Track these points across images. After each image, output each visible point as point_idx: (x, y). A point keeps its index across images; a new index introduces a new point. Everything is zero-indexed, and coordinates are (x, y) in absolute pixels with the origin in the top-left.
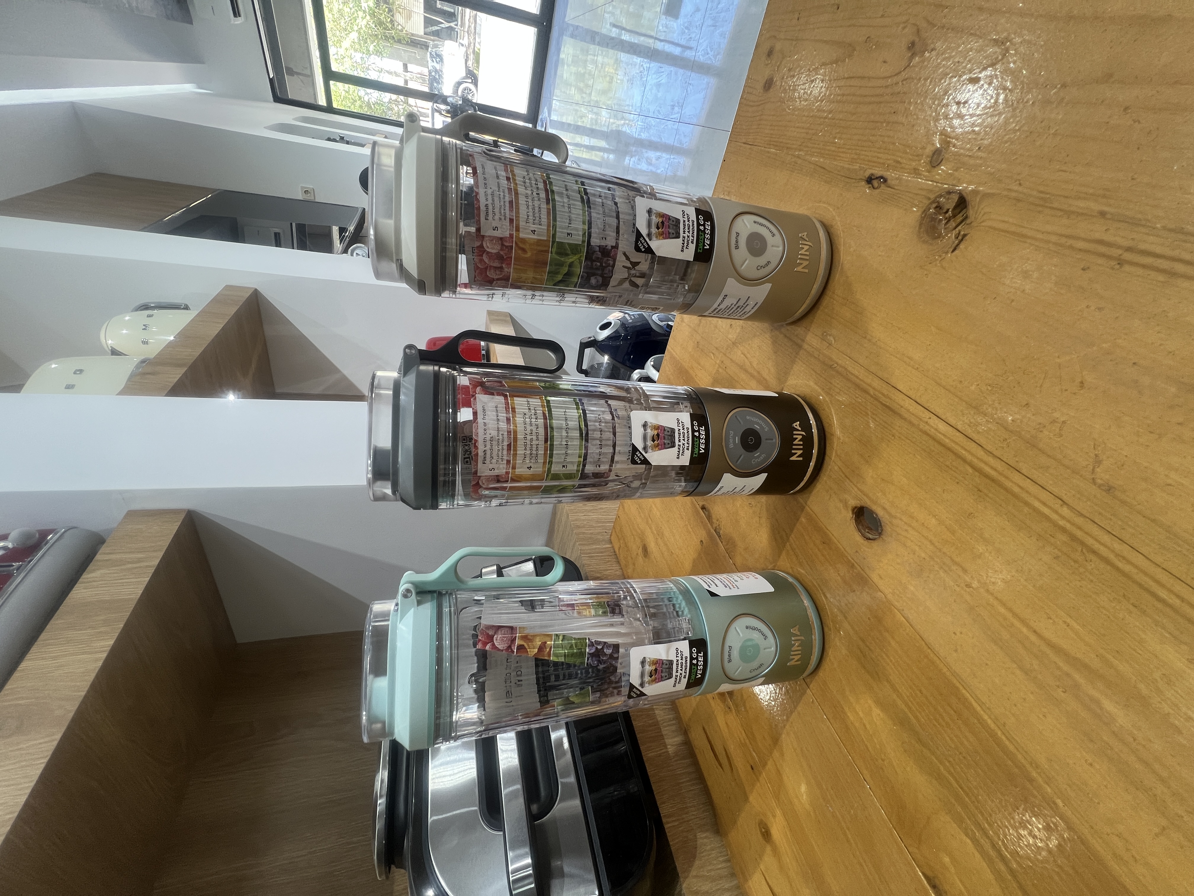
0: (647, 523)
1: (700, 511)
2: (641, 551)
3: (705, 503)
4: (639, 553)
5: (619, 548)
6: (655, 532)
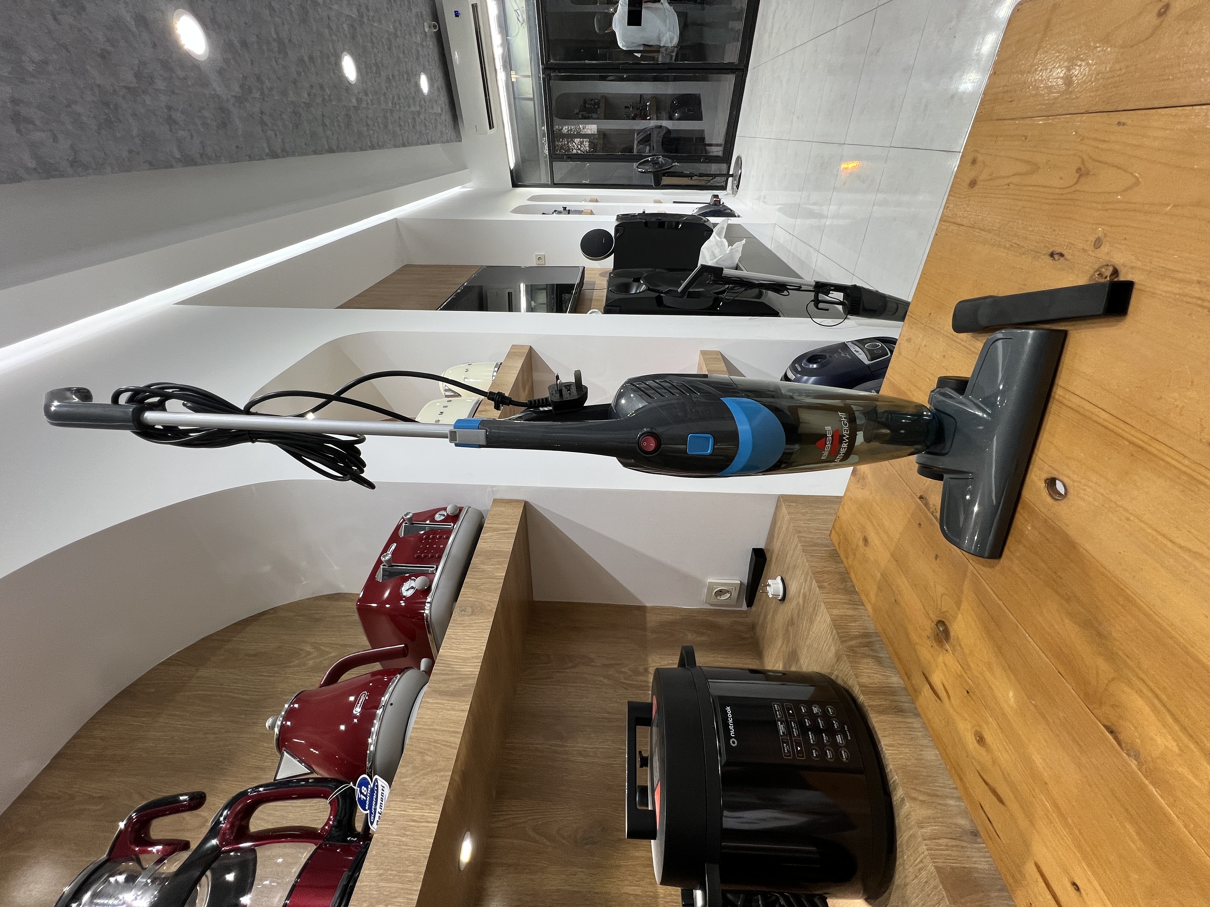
0: (869, 518)
1: (918, 500)
2: (861, 543)
3: (923, 494)
4: (859, 544)
5: (839, 544)
6: (876, 524)
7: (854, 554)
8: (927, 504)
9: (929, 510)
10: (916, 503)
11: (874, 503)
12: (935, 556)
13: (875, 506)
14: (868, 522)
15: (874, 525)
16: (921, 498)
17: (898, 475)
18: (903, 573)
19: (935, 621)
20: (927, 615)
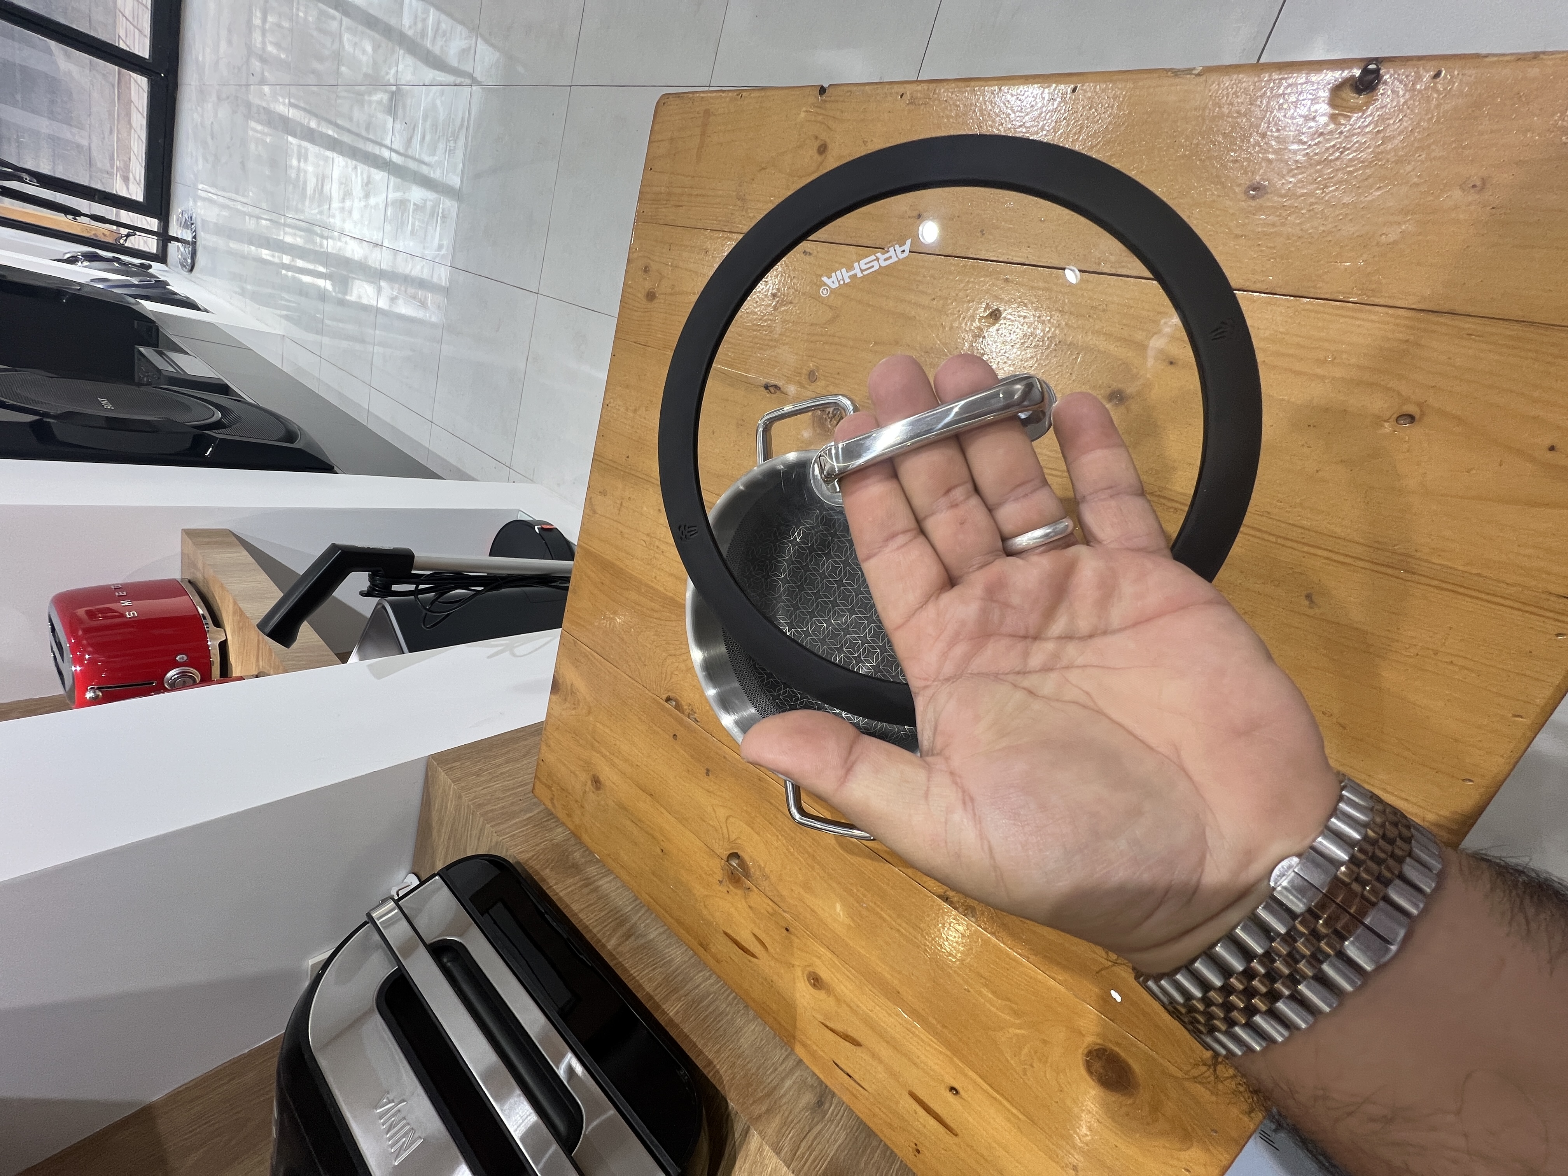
0: (592, 747)
1: (666, 704)
2: (589, 786)
3: (670, 694)
4: (587, 790)
5: (552, 799)
6: (608, 754)
8: (678, 707)
9: (683, 713)
10: (663, 709)
11: (598, 725)
12: (705, 771)
13: (601, 727)
14: (595, 753)
15: (604, 756)
16: (668, 699)
17: (627, 677)
18: (665, 809)
19: (725, 858)
20: (712, 853)
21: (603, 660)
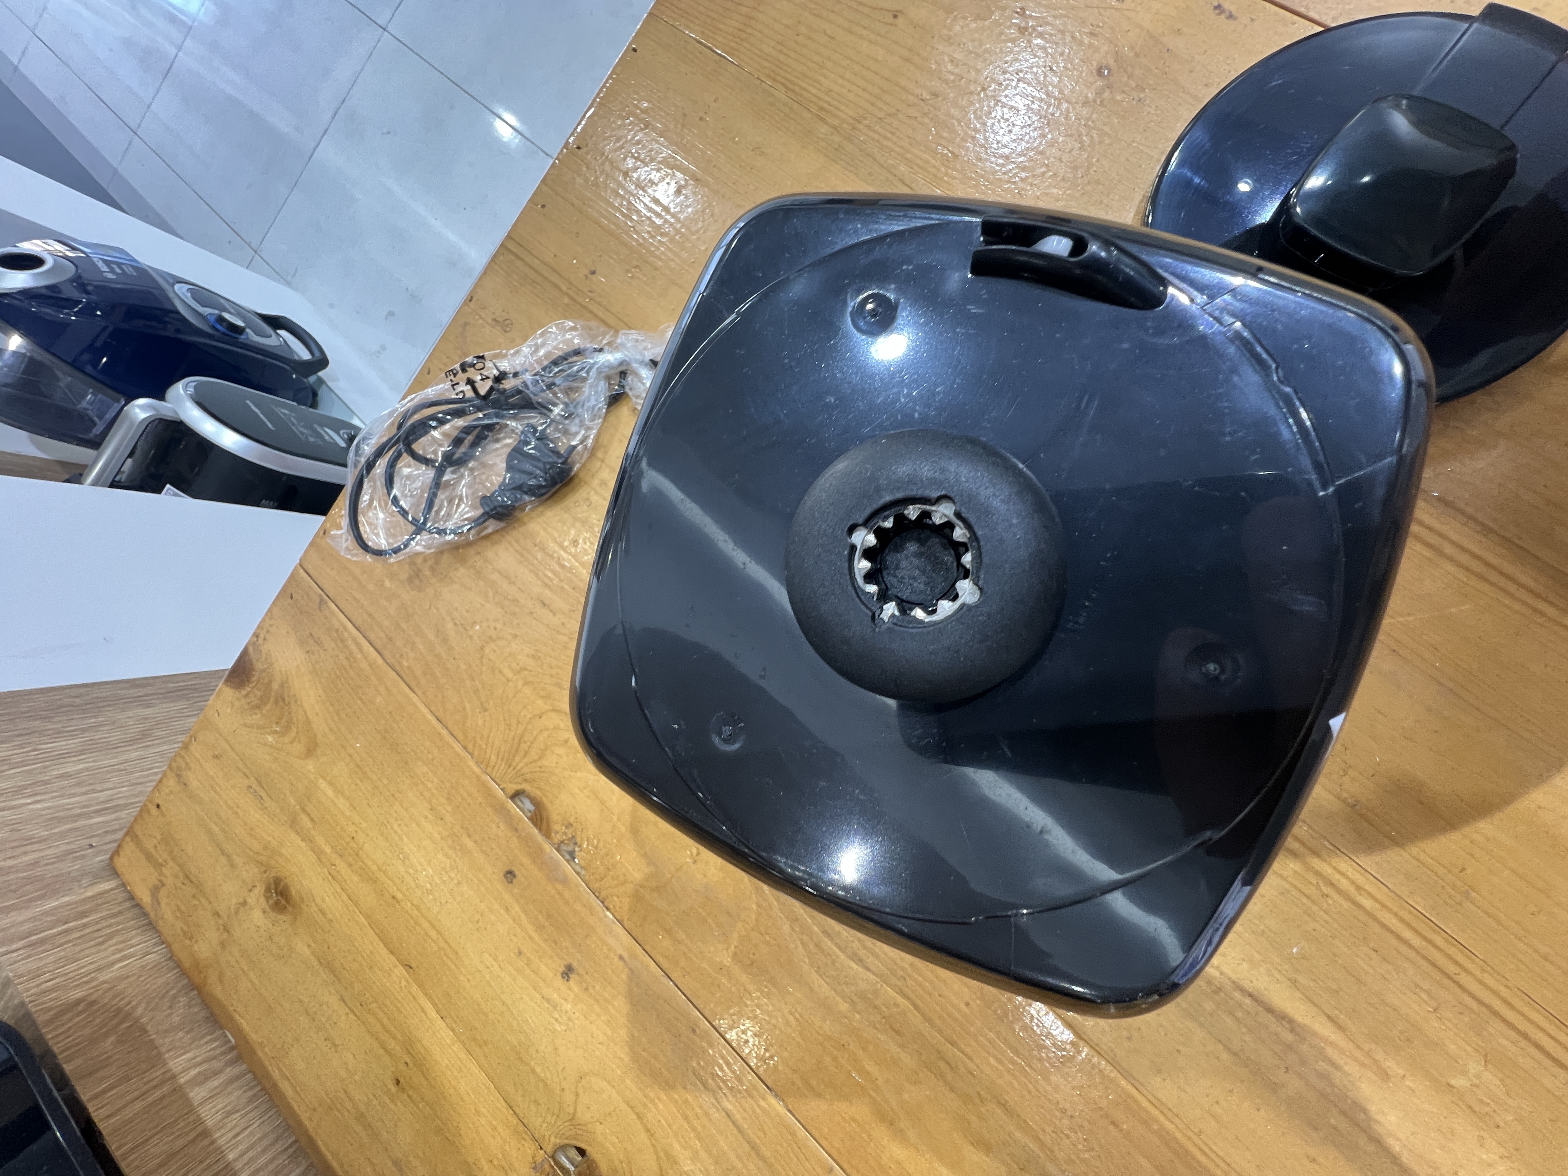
0: (294, 823)
1: (510, 804)
2: (257, 899)
3: (526, 787)
4: (252, 900)
5: (155, 891)
6: (328, 850)
7: (226, 929)
8: (539, 818)
9: (547, 834)
10: (501, 809)
11: (322, 784)
12: (562, 969)
13: (330, 793)
14: (293, 835)
15: (319, 853)
16: (516, 796)
17: (430, 717)
18: (435, 1005)
19: (549, 1149)
20: (521, 1128)
21: (380, 661)
